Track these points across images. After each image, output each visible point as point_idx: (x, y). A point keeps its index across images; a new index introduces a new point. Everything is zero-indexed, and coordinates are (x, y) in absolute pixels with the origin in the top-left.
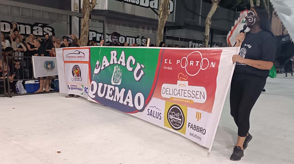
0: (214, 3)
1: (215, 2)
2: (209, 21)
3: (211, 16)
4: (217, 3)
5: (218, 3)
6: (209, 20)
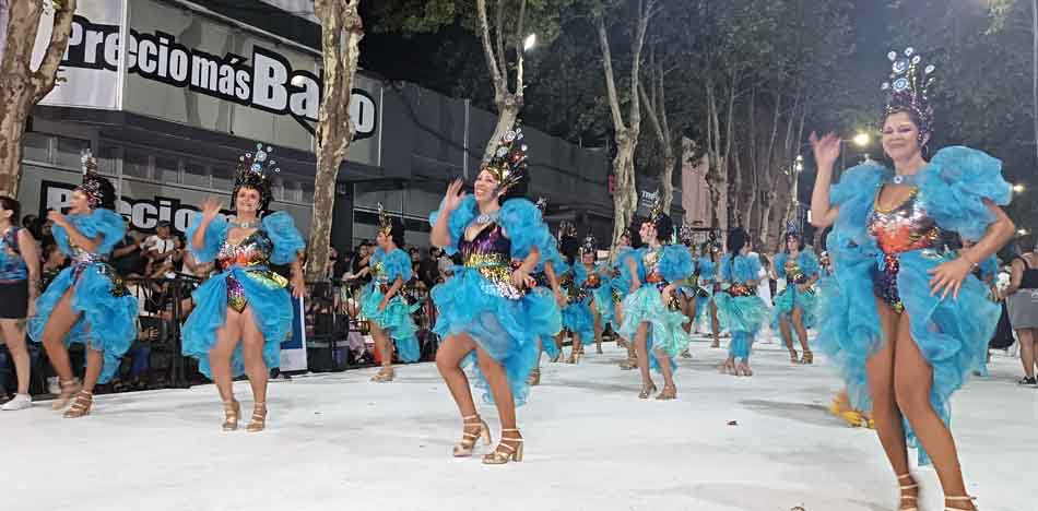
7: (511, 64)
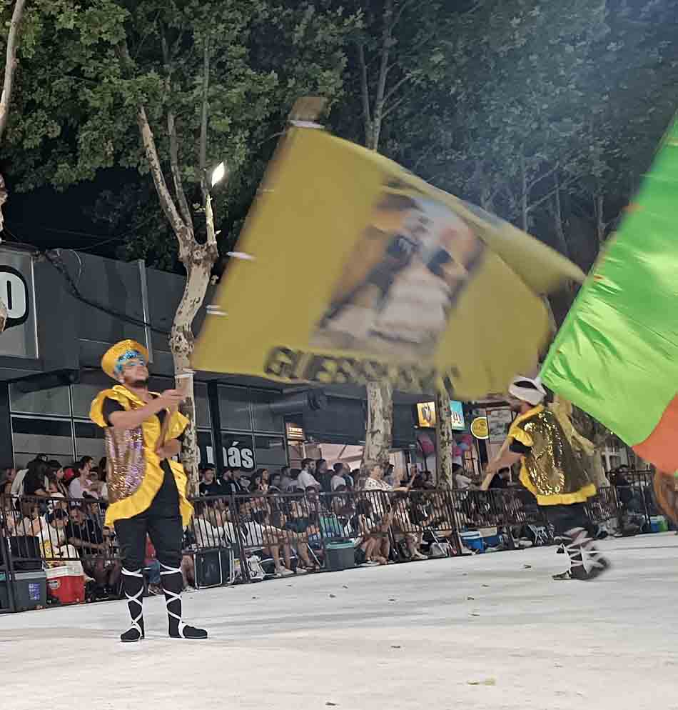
0: (195, 267)
1: (198, 263)
2: (184, 341)
3: (190, 319)
4: (205, 266)
5: (211, 265)
6: (181, 334)
7: (196, 206)
